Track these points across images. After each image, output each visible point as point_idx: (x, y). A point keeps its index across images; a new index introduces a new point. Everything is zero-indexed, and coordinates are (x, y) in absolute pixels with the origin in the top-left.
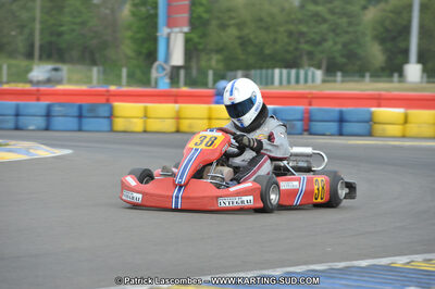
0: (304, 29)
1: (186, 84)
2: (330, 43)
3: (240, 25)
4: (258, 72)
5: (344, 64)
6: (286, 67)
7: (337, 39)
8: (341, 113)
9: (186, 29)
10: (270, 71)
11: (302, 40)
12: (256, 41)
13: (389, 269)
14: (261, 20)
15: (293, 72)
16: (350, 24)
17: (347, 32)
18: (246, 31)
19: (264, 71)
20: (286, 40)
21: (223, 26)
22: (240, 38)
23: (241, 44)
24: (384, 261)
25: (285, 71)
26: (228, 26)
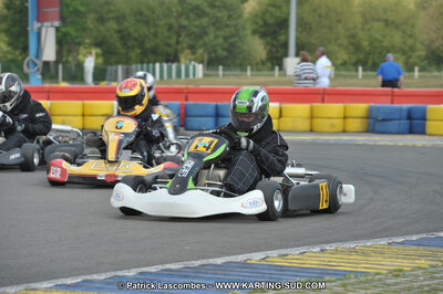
0: (185, 23)
1: (64, 80)
2: (212, 36)
3: (119, 19)
4: (139, 66)
5: (226, 57)
6: (167, 61)
7: (218, 33)
8: (217, 106)
9: (57, 24)
10: (151, 65)
11: (183, 34)
12: (136, 35)
13: (244, 265)
14: (141, 14)
15: (174, 66)
16: (230, 17)
17: (227, 26)
18: (126, 24)
19: (145, 65)
20: (166, 34)
21: (101, 20)
22: (119, 32)
23: (122, 38)
24: (240, 258)
25: (165, 65)
26: (108, 19)
